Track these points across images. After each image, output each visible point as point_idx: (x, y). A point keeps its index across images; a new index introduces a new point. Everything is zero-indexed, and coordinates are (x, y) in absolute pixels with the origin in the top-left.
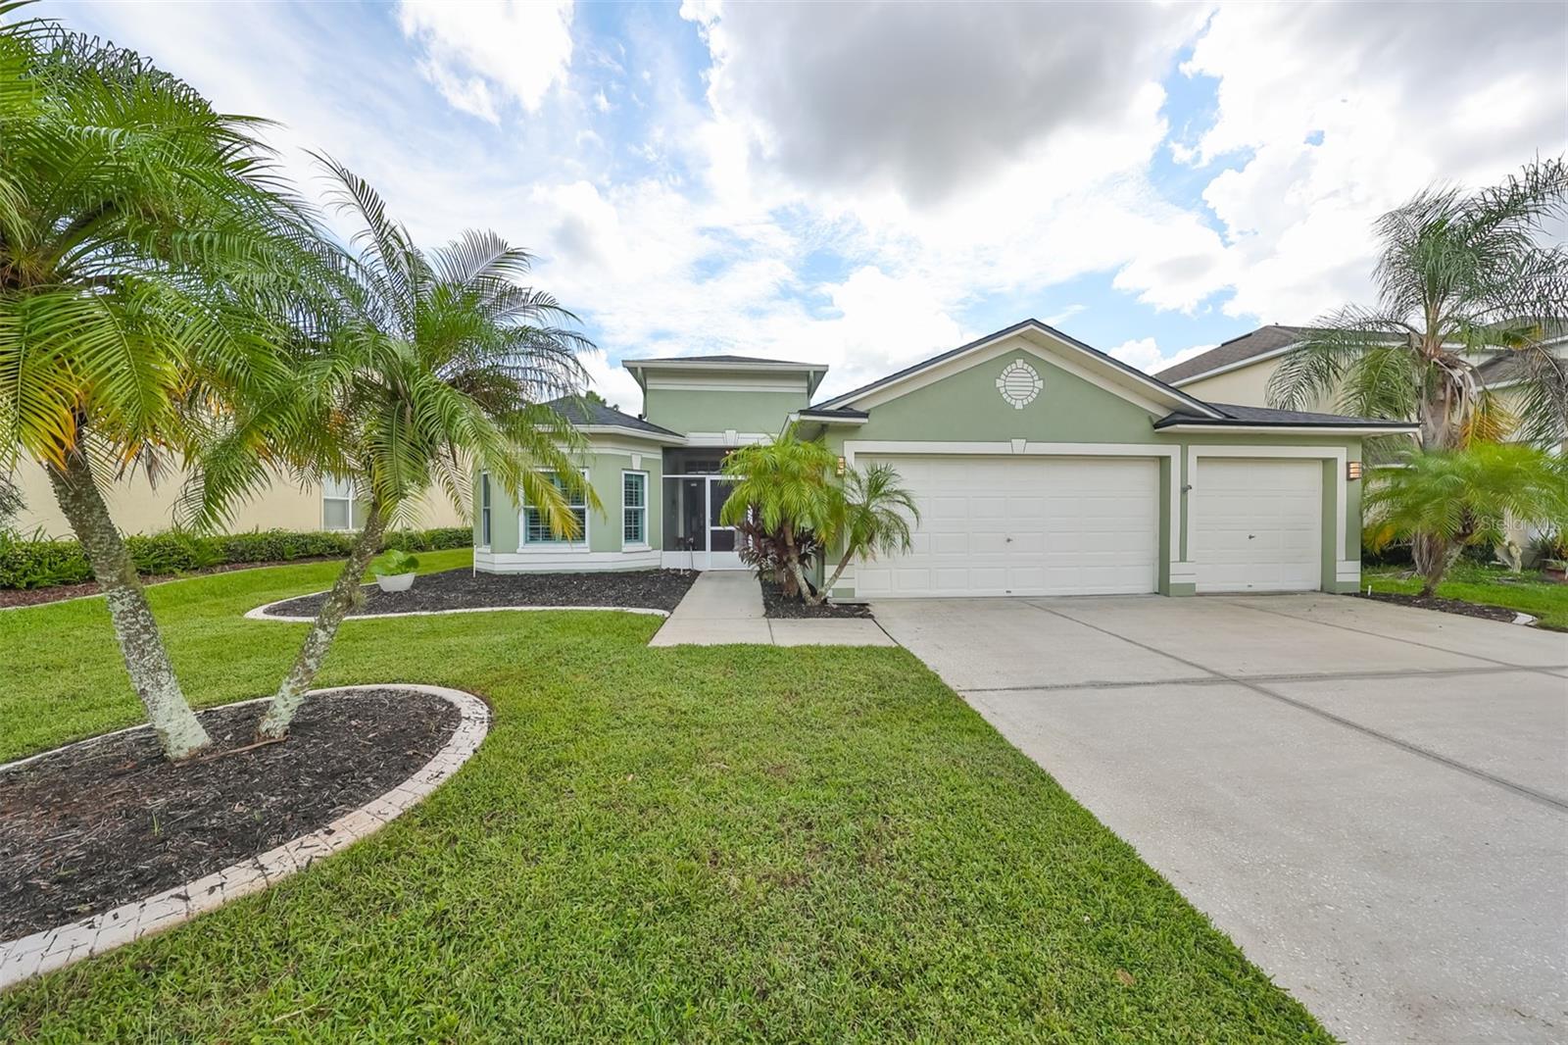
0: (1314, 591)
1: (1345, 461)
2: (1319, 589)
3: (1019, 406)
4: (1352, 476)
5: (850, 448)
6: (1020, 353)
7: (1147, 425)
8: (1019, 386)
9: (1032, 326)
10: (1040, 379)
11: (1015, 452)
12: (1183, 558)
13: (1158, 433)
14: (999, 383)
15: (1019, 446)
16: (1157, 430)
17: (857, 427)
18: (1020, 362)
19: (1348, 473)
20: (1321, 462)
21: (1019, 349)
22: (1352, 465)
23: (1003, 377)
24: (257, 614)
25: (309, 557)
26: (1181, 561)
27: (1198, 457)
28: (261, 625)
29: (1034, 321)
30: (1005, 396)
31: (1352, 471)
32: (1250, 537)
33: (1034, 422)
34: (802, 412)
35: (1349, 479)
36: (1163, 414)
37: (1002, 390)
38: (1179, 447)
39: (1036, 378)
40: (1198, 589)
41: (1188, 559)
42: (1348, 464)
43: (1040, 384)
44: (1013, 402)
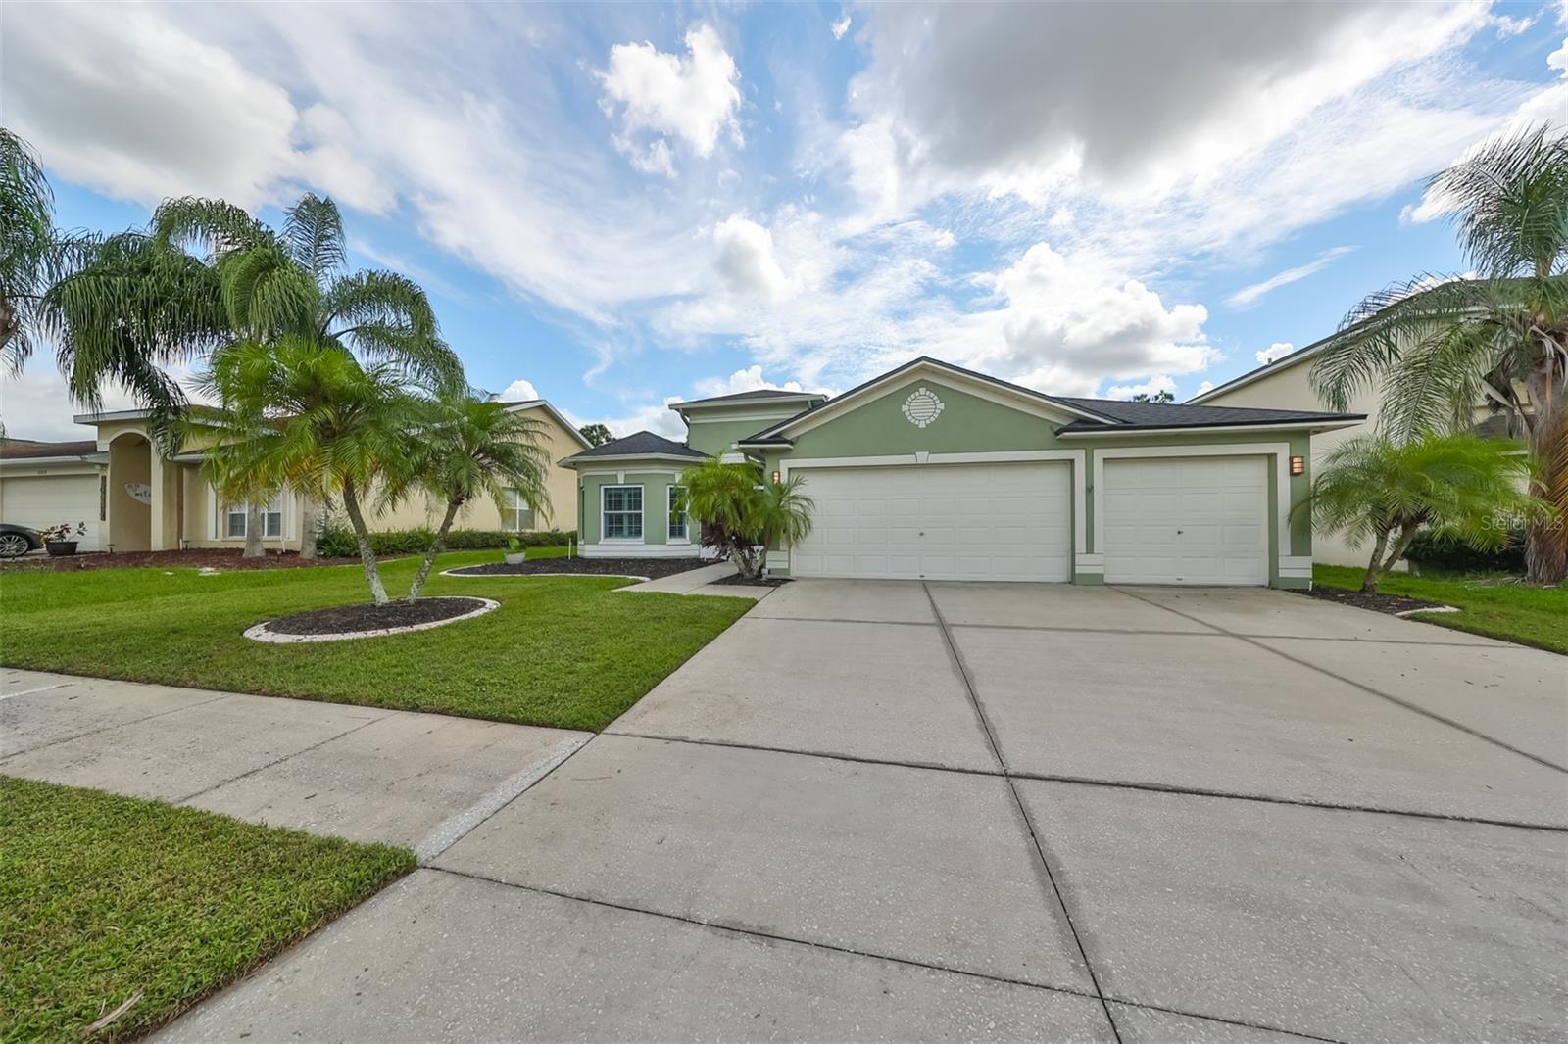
0: (1263, 586)
1: (1288, 456)
2: (1267, 584)
3: (922, 425)
4: (1296, 471)
5: (785, 465)
6: (923, 383)
7: (1048, 434)
8: (923, 409)
9: (923, 362)
10: (941, 402)
11: (919, 462)
12: (1090, 550)
13: (1059, 439)
14: (904, 408)
15: (922, 457)
16: (1059, 437)
17: (788, 450)
18: (922, 390)
19: (1291, 468)
20: (1266, 458)
21: (922, 380)
22: (1295, 460)
23: (907, 403)
24: (445, 573)
25: (488, 546)
26: (1087, 553)
27: (1105, 459)
28: (445, 576)
29: (924, 358)
30: (910, 418)
31: (1295, 465)
32: (1179, 532)
33: (936, 437)
34: (740, 442)
35: (1292, 474)
36: (1065, 423)
37: (907, 414)
38: (1083, 451)
39: (938, 401)
40: (1107, 579)
41: (1095, 552)
42: (1291, 459)
43: (941, 406)
44: (917, 423)
